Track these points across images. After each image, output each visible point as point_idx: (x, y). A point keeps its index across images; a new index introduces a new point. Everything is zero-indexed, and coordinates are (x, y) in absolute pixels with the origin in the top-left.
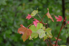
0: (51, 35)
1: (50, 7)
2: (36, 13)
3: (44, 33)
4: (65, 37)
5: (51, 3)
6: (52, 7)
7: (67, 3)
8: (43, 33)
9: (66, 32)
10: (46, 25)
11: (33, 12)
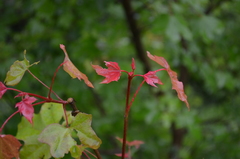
0: (93, 137)
1: (85, 35)
2: (23, 71)
3: (66, 136)
4: (161, 124)
5: (89, 19)
6: (95, 33)
7: (140, 10)
8: (62, 136)
9: (162, 107)
10: (70, 103)
11: (13, 68)
